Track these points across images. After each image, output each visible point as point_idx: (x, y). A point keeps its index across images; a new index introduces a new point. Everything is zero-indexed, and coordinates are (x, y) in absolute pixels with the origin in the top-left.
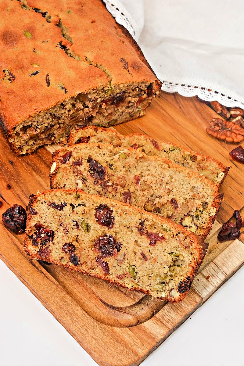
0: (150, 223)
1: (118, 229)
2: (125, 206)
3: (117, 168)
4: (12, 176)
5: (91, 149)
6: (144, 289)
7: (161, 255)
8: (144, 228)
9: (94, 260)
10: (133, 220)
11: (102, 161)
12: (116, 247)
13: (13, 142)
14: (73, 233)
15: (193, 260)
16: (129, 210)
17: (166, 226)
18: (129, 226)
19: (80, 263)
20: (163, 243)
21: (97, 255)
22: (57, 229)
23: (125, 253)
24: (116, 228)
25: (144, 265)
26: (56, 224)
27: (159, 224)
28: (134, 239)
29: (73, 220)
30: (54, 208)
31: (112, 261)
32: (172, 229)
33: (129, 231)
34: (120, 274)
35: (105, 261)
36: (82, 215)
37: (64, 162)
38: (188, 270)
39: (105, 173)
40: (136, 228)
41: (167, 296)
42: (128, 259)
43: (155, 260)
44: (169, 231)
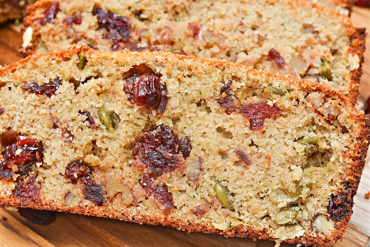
0: (243, 84)
1: (178, 111)
3: (152, 16)
6: (255, 227)
7: (278, 145)
8: (233, 97)
9: (136, 186)
10: (205, 84)
11: (121, 7)
12: (179, 149)
15: (350, 143)
16: (195, 66)
17: (279, 83)
18: (201, 100)
19: (108, 198)
20: (277, 120)
21: (141, 173)
22: (47, 136)
23: (200, 158)
24: (172, 108)
25: (246, 175)
26: (45, 125)
27: (262, 82)
28: (216, 124)
29: (80, 111)
30: (37, 93)
31: (175, 179)
32: (292, 87)
33: (201, 111)
34: (198, 204)
35: (162, 183)
36: (96, 96)
37: (47, 21)
38: (342, 167)
39: (130, 27)
40: (216, 100)
41: (308, 233)
42: (208, 170)
43: (268, 158)
44: (287, 92)
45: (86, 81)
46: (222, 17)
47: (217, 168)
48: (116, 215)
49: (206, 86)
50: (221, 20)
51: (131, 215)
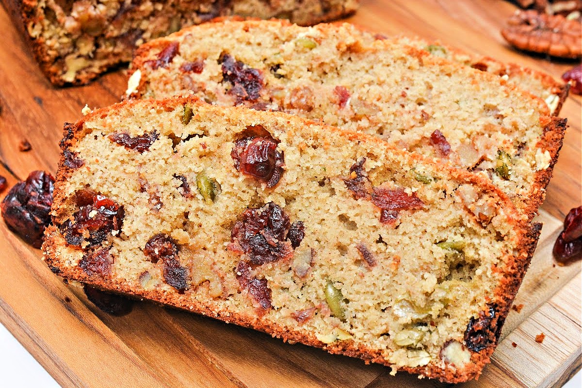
0: (379, 164)
1: (294, 188)
2: (311, 126)
3: (291, 73)
4: (38, 125)
5: (226, 36)
6: (369, 345)
7: (413, 246)
8: (365, 179)
9: (228, 276)
10: (333, 159)
11: (255, 58)
12: (288, 236)
13: (41, 35)
14: (175, 207)
15: (504, 254)
16: (323, 134)
17: (424, 168)
18: (325, 179)
19: (192, 285)
20: (417, 214)
21: (237, 260)
22: (131, 200)
23: (312, 250)
24: (287, 184)
25: (366, 279)
26: (131, 187)
27: (403, 165)
28: (339, 209)
29: (175, 174)
30: (127, 146)
31: (278, 273)
32: (440, 174)
33: (323, 192)
34: (302, 307)
35: (261, 276)
36: (198, 158)
37: (159, 65)
38: (489, 284)
39: (261, 84)
40: (343, 180)
41: (435, 363)
42: (321, 266)
43: (397, 261)
44: (433, 180)
45: (188, 139)
46: (380, 84)
47: (332, 265)
48: (198, 307)
49: (333, 162)
50: (378, 87)
51: (216, 310)
